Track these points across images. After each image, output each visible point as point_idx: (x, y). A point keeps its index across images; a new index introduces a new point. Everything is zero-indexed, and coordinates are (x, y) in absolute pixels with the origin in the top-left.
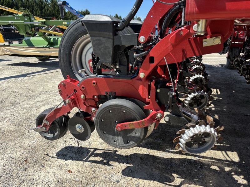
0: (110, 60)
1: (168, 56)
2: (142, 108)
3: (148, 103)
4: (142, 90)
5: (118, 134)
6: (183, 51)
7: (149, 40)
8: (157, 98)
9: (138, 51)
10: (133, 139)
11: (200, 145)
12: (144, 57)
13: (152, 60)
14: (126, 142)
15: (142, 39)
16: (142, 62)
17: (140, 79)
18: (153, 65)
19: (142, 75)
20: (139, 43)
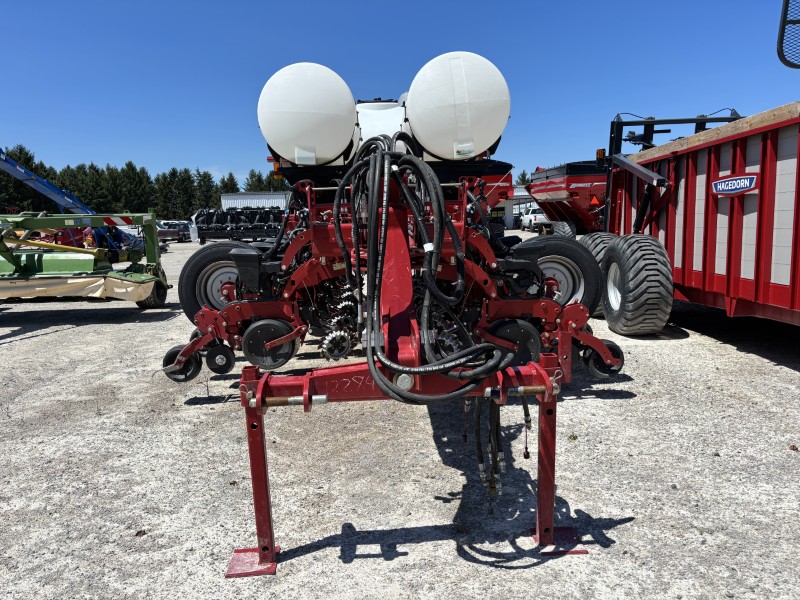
0: (257, 285)
1: (305, 279)
2: (288, 326)
3: (293, 320)
4: (286, 309)
5: (266, 355)
6: (318, 274)
7: (289, 267)
8: (300, 315)
9: (280, 276)
10: (282, 356)
11: (340, 351)
12: (286, 281)
13: (293, 283)
14: (275, 361)
15: (284, 267)
16: (285, 285)
17: (285, 299)
18: (294, 287)
19: (286, 295)
20: (281, 270)
